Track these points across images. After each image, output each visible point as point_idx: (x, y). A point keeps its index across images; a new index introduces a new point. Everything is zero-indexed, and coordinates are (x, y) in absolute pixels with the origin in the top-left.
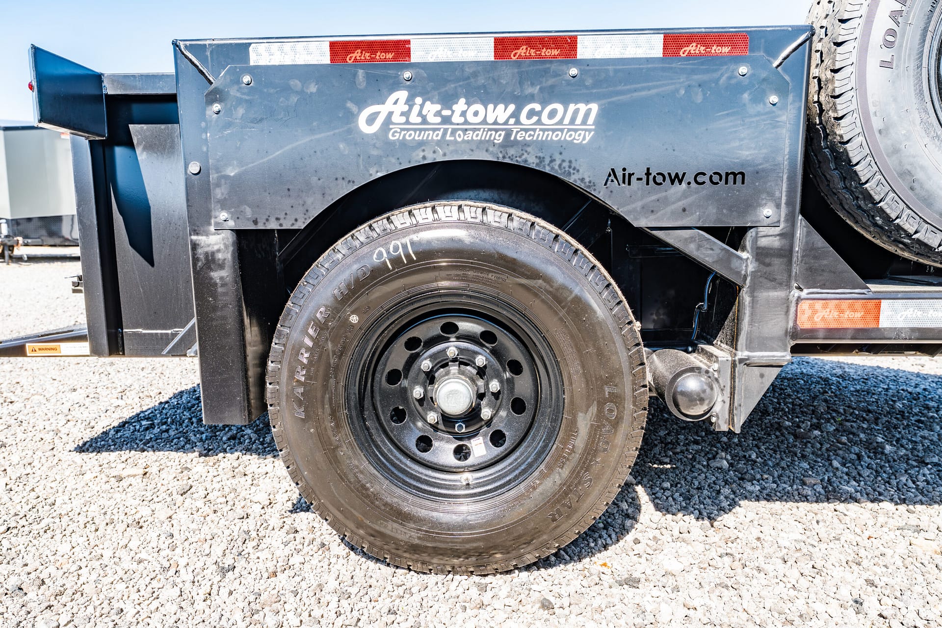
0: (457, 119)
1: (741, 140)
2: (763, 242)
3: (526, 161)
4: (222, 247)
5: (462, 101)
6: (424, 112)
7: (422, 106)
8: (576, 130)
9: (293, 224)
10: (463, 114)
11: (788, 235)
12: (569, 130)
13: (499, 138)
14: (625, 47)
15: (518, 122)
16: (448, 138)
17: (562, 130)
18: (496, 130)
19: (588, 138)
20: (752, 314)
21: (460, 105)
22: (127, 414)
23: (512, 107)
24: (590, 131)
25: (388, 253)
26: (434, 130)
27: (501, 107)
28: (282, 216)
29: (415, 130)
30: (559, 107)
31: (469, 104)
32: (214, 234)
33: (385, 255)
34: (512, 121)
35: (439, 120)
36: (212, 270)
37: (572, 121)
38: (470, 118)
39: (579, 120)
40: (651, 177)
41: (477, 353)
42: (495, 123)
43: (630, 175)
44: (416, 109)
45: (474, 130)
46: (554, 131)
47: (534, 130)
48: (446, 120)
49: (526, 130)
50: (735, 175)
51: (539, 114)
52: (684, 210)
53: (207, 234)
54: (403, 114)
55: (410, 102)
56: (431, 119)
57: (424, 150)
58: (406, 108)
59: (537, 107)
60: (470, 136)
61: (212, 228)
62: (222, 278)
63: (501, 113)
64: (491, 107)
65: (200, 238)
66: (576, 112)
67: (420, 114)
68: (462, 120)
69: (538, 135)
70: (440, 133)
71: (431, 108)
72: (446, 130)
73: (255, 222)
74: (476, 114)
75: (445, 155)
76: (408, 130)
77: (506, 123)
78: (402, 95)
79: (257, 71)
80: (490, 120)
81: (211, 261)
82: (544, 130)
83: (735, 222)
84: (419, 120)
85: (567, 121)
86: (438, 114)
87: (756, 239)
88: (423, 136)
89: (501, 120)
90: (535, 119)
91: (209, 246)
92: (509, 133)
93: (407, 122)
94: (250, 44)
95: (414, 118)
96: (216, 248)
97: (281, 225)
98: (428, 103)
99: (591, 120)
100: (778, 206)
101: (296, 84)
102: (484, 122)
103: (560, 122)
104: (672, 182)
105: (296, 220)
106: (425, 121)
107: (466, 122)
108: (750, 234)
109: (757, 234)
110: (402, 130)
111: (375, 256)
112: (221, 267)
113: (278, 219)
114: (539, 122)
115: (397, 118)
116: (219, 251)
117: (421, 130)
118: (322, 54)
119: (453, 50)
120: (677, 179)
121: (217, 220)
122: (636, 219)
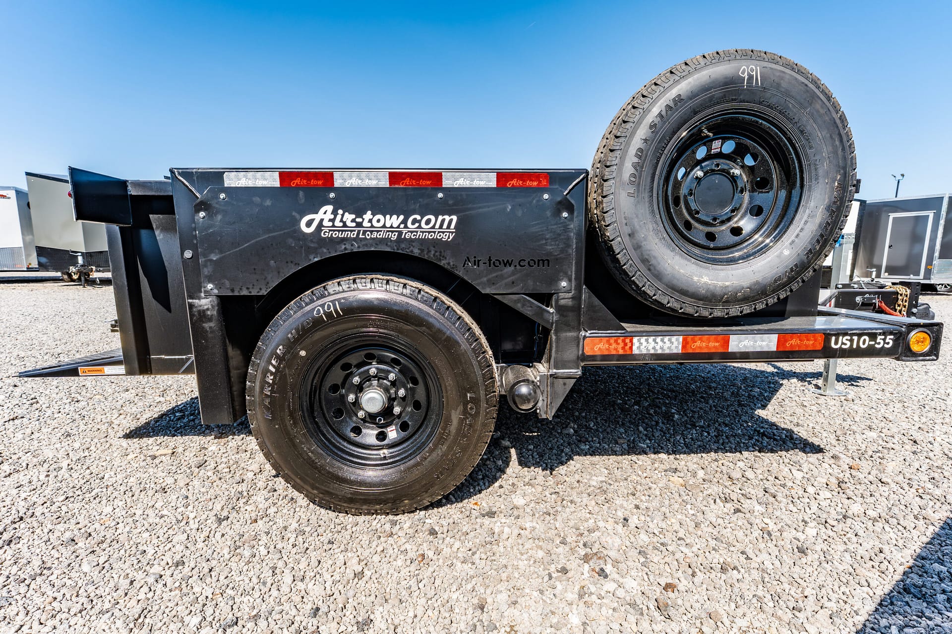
0: (366, 224)
1: (546, 239)
2: (562, 302)
3: (412, 251)
4: (210, 307)
5: (369, 212)
6: (344, 220)
7: (343, 215)
8: (443, 233)
9: (258, 292)
10: (370, 221)
11: (577, 298)
12: (439, 232)
13: (394, 237)
14: (472, 180)
15: (406, 227)
16: (361, 236)
17: (434, 232)
18: (392, 232)
19: (451, 237)
20: (557, 347)
21: (368, 215)
22: (165, 408)
23: (402, 217)
24: (452, 233)
25: (324, 310)
26: (351, 231)
27: (395, 217)
28: (251, 286)
29: (339, 231)
30: (432, 218)
31: (374, 214)
32: (204, 298)
33: (322, 312)
34: (402, 226)
35: (354, 224)
36: (204, 322)
37: (441, 227)
38: (375, 223)
39: (445, 226)
40: (492, 262)
41: (390, 372)
42: (391, 227)
43: (479, 261)
44: (339, 217)
45: (378, 231)
46: (429, 232)
47: (417, 232)
48: (359, 225)
49: (412, 232)
50: (543, 261)
51: (420, 221)
52: (513, 283)
53: (199, 298)
54: (330, 220)
55: (335, 213)
56: (349, 224)
57: (345, 244)
58: (332, 217)
59: (418, 217)
60: (375, 235)
61: (203, 295)
62: (211, 328)
63: (394, 221)
64: (388, 217)
65: (194, 301)
66: (443, 221)
67: (341, 221)
68: (369, 225)
69: (420, 235)
70: (356, 233)
71: (349, 217)
72: (359, 232)
73: (233, 291)
74: (378, 221)
75: (359, 247)
76: (334, 231)
77: (398, 227)
78: (329, 208)
79: (230, 191)
80: (388, 225)
81: (202, 315)
82: (423, 232)
83: (544, 290)
84: (341, 224)
85: (437, 226)
86: (353, 221)
87: (557, 301)
88: (344, 235)
89: (395, 225)
90: (417, 225)
91: (201, 306)
92: (400, 233)
93: (333, 226)
94: (224, 172)
95: (338, 223)
96: (206, 307)
97: (250, 292)
98: (347, 214)
99: (453, 226)
100: (570, 280)
101: (257, 199)
102: (384, 226)
103: (433, 227)
104: (505, 265)
105: (261, 289)
106: (345, 225)
107: (372, 226)
108: (554, 297)
109: (558, 297)
110: (330, 230)
111: (315, 312)
112: (210, 319)
113: (248, 288)
114: (419, 227)
115: (326, 223)
116: (208, 309)
117: (342, 231)
118: (274, 180)
119: (362, 180)
120: (508, 263)
121: (206, 289)
122: (483, 288)
